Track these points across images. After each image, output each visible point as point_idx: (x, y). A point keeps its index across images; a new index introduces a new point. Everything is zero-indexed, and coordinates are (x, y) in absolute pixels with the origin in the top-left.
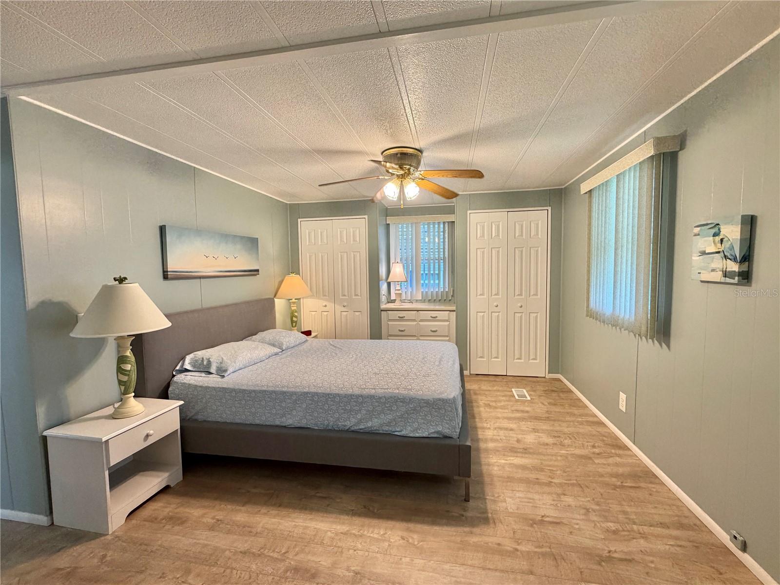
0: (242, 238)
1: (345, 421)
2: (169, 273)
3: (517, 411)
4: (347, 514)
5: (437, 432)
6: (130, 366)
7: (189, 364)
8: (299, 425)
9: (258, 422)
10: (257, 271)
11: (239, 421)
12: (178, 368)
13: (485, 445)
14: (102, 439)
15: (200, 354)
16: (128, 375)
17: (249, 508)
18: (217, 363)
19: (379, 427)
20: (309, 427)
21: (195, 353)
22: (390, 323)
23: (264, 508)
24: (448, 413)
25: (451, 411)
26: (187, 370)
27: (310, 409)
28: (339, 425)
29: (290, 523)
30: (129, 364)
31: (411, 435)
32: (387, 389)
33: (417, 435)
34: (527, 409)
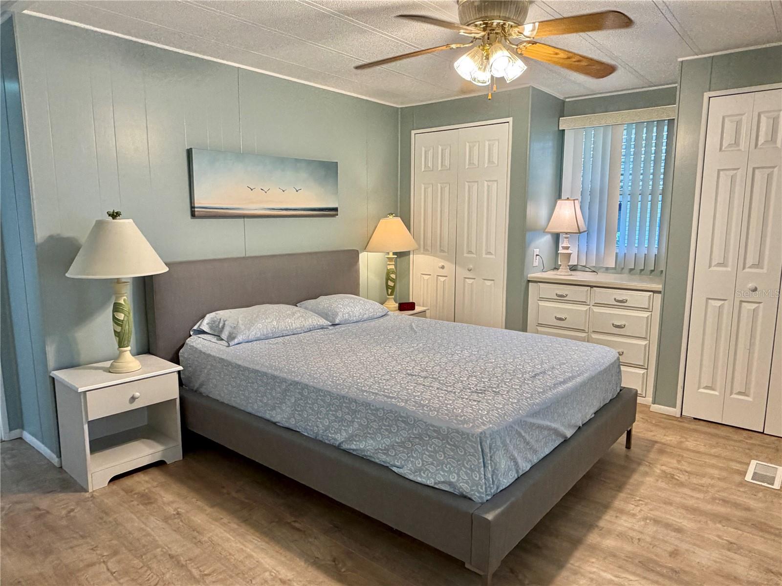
0: (310, 162)
1: (336, 433)
2: (196, 210)
3: (725, 501)
4: (306, 561)
5: (450, 484)
6: (123, 315)
7: (207, 324)
8: (287, 425)
9: (249, 410)
10: (336, 209)
11: (234, 404)
12: (195, 328)
13: (599, 539)
14: (78, 389)
15: (222, 314)
16: (121, 326)
17: (215, 512)
18: (231, 327)
19: (373, 453)
20: (298, 430)
21: (217, 312)
22: (541, 303)
23: (229, 517)
24: (469, 457)
25: (473, 456)
26: (204, 332)
27: (299, 406)
28: (329, 436)
29: (238, 545)
30: (123, 313)
31: (411, 477)
32: (392, 398)
33: (419, 479)
34: (752, 503)
